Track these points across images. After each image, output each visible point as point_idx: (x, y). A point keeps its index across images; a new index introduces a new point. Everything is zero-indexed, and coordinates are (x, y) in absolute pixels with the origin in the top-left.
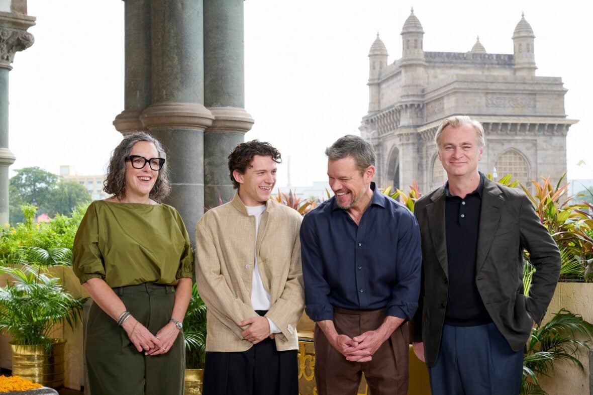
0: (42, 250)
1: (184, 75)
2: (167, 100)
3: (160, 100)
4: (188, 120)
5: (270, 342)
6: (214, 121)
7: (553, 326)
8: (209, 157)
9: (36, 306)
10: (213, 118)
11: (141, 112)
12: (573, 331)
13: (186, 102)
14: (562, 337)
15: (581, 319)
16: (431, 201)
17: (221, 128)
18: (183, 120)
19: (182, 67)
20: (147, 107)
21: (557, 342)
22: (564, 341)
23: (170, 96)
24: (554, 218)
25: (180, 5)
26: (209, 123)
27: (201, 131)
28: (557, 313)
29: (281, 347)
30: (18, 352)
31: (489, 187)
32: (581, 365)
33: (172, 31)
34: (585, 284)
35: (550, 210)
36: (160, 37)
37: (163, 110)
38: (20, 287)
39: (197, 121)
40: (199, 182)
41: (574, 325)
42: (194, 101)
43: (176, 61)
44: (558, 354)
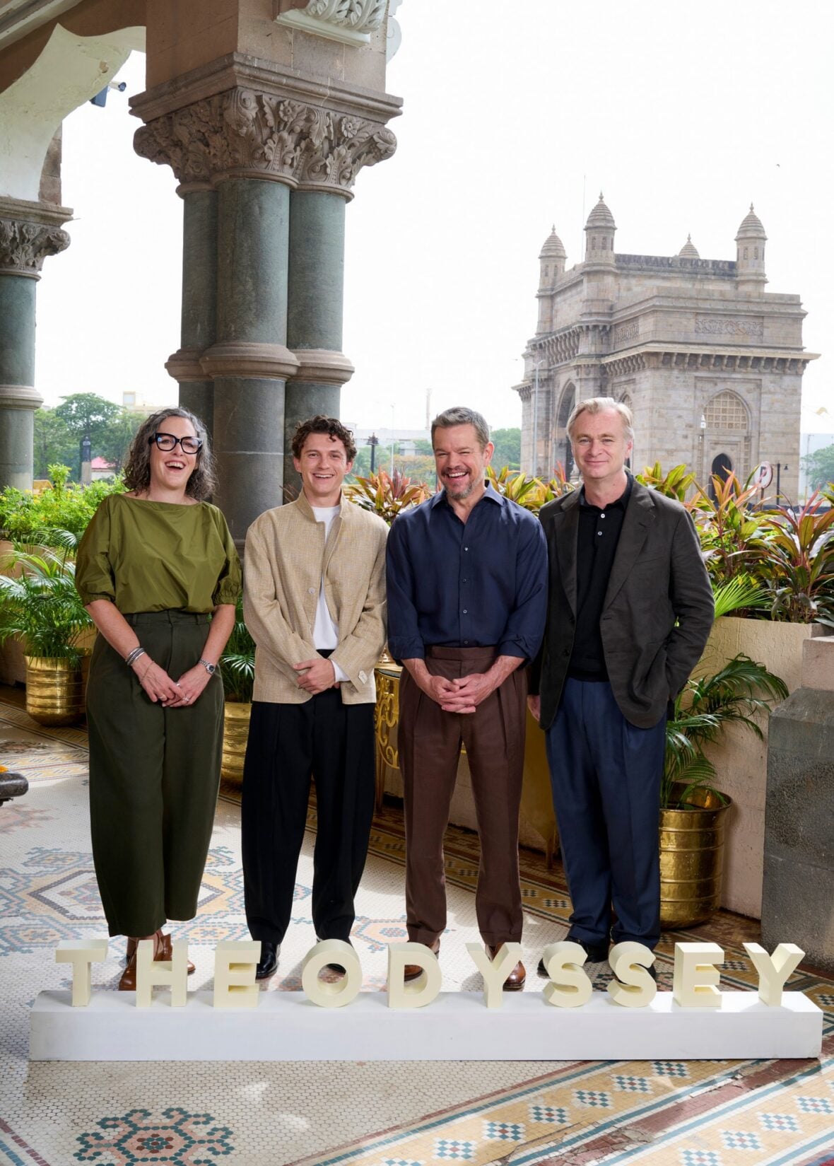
0: (67, 534)
1: (260, 307)
2: (237, 338)
3: (227, 337)
4: (264, 367)
5: (334, 692)
6: (299, 368)
7: (724, 678)
8: (292, 416)
9: (57, 607)
10: (298, 364)
11: (201, 353)
12: (750, 687)
13: (262, 341)
14: (736, 694)
15: (764, 669)
16: (561, 509)
17: (308, 378)
18: (256, 366)
19: (257, 295)
20: (210, 345)
21: (730, 700)
22: (738, 699)
23: (241, 334)
24: (738, 531)
25: (257, 209)
26: (293, 371)
27: (282, 381)
28: (733, 658)
29: (349, 699)
30: (33, 666)
31: (639, 495)
32: (758, 731)
33: (246, 245)
34: (772, 623)
35: (733, 518)
36: (229, 251)
37: (231, 351)
38: (37, 581)
39: (276, 368)
40: (277, 451)
41: (752, 678)
42: (272, 341)
43: (250, 286)
44: (729, 715)
